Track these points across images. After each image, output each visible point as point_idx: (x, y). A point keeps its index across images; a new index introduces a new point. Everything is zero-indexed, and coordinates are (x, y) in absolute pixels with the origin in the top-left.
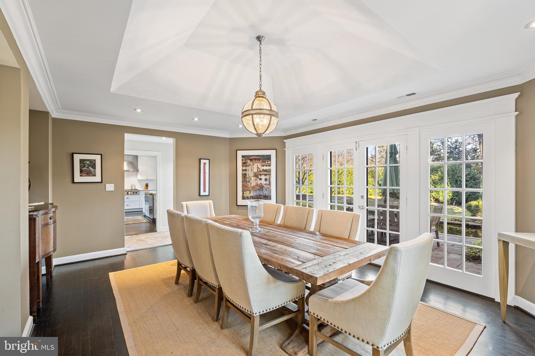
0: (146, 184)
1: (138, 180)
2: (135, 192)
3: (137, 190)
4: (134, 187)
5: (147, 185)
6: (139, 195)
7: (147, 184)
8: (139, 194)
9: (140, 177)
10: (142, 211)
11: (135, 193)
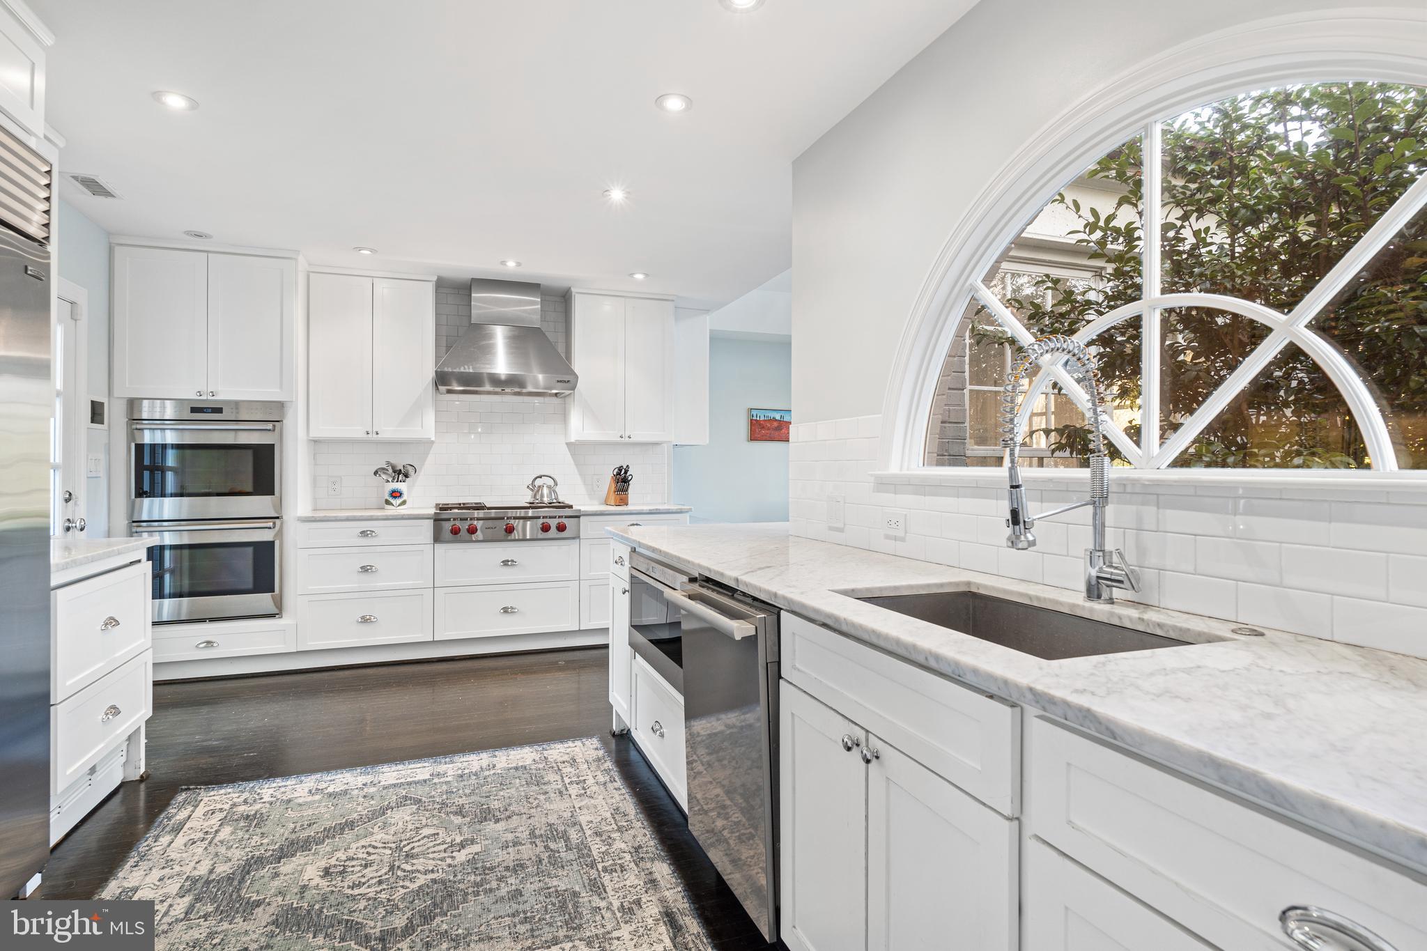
0: (619, 474)
1: (568, 444)
2: (553, 523)
3: (567, 512)
4: (549, 487)
5: (622, 480)
6: (574, 545)
7: (620, 469)
8: (577, 537)
9: (579, 426)
10: (606, 647)
11: (553, 532)
